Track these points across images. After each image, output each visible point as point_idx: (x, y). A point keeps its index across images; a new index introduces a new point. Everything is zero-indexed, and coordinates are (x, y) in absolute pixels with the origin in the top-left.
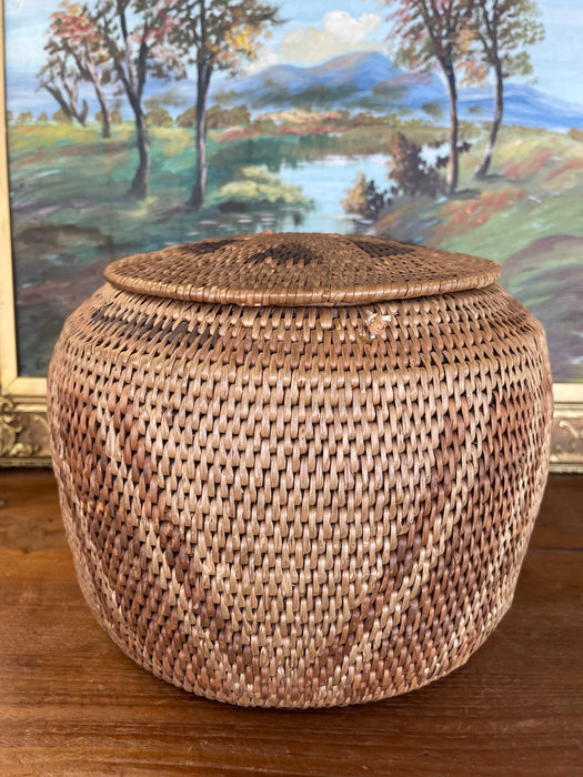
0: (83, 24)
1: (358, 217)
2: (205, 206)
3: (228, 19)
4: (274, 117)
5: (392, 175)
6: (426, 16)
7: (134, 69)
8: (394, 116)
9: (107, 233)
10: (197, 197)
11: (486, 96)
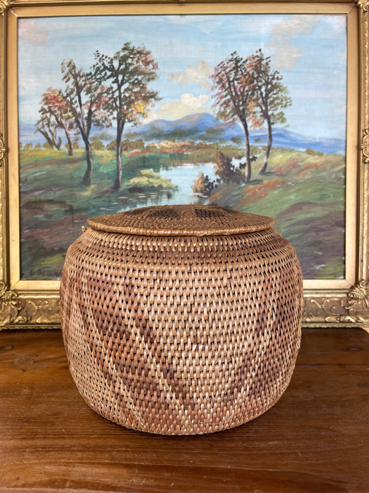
0: (59, 100)
1: (200, 194)
2: (121, 189)
3: (132, 98)
4: (156, 145)
5: (217, 173)
6: (231, 95)
7: (85, 122)
8: (217, 144)
9: (70, 204)
10: (117, 185)
11: (263, 134)
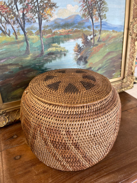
0: (5, 7)
1: (77, 53)
2: (44, 54)
3: (44, 6)
4: (58, 31)
5: (82, 43)
6: (87, 6)
8: (82, 29)
9: (21, 64)
10: (42, 52)
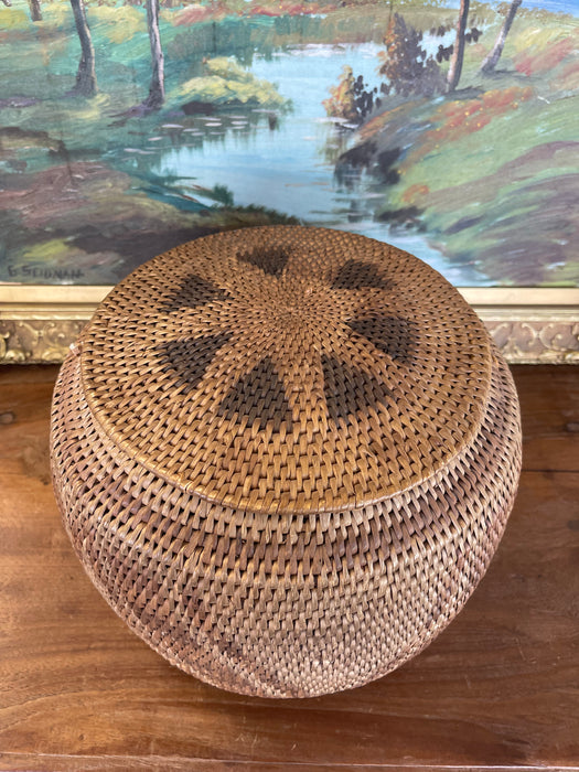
1: (341, 121)
2: (166, 106)
5: (383, 71)
9: (58, 138)
